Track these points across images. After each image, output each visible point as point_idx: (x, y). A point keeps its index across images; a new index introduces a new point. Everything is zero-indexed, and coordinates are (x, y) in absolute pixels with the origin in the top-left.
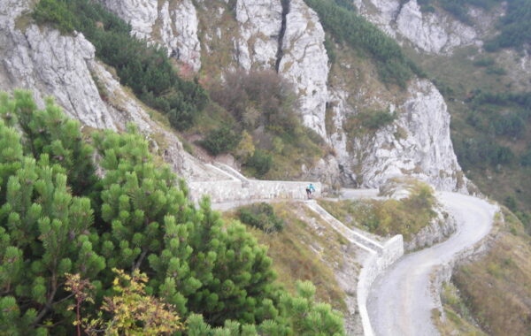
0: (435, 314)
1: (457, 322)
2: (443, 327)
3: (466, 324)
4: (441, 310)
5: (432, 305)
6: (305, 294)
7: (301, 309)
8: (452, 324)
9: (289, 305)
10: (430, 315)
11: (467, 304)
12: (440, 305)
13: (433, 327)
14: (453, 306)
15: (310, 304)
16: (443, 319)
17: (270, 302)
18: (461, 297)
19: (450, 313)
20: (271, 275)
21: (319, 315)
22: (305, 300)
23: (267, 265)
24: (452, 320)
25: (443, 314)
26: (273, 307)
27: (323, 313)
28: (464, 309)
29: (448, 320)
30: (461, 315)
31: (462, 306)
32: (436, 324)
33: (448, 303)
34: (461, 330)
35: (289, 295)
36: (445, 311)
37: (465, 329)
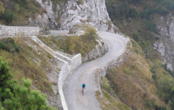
0: (98, 93)
1: (109, 98)
2: (101, 100)
3: (113, 98)
4: (100, 91)
5: (96, 89)
6: (27, 85)
7: (24, 93)
8: (106, 98)
9: (18, 91)
10: (95, 94)
11: (113, 88)
12: (100, 89)
13: (96, 100)
14: (106, 89)
15: (29, 91)
16: (101, 96)
17: (9, 90)
18: (110, 85)
19: (105, 93)
20: (9, 76)
21: (34, 96)
22: (26, 89)
23: (8, 70)
24: (106, 96)
25: (101, 93)
26: (10, 93)
27: (36, 95)
28: (112, 91)
29: (104, 96)
30: (111, 94)
31: (111, 89)
32: (98, 99)
33: (104, 88)
34: (110, 101)
35: (18, 86)
36: (103, 92)
37: (112, 101)
